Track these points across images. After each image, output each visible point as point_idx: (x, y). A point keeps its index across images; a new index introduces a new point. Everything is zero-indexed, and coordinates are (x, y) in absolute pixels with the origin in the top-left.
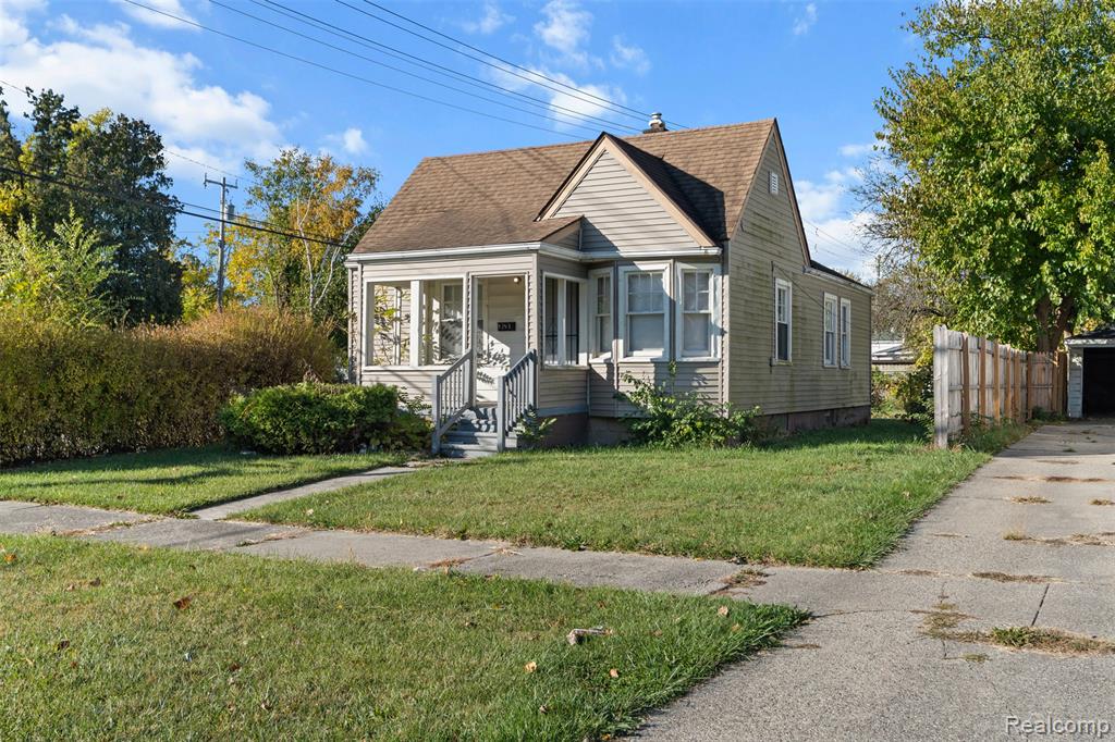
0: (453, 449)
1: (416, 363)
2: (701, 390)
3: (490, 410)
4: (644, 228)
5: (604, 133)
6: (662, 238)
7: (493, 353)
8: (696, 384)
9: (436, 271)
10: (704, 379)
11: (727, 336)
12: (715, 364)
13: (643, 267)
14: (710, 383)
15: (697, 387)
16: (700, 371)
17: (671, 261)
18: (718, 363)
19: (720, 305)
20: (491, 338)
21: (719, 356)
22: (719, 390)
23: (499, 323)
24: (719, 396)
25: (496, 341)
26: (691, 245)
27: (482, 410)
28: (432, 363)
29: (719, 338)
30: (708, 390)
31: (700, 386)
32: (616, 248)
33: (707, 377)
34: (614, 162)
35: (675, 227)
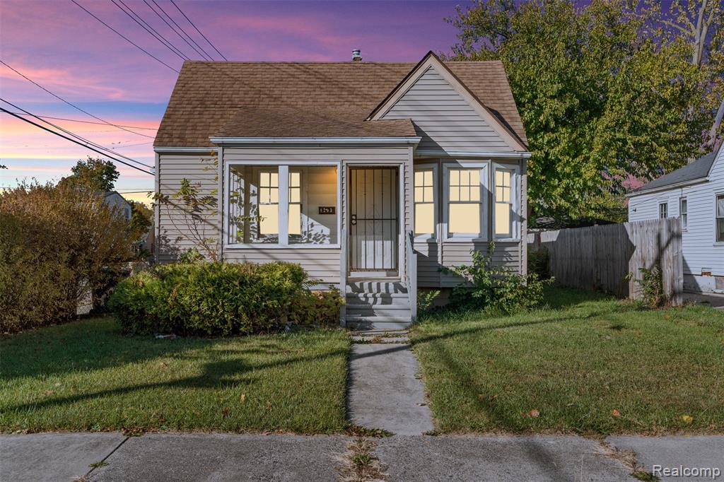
0: (360, 321)
2: (508, 264)
3: (366, 284)
4: (466, 133)
5: (430, 52)
7: (313, 233)
8: (505, 260)
10: (510, 256)
11: (525, 222)
12: (516, 244)
13: (465, 164)
14: (514, 259)
15: (505, 262)
16: (508, 249)
17: (490, 161)
18: (518, 243)
19: (519, 197)
20: (311, 221)
21: (519, 238)
22: (519, 264)
23: (320, 208)
24: (519, 269)
25: (315, 223)
26: (506, 149)
27: (358, 284)
28: (251, 242)
29: (519, 223)
30: (512, 264)
31: (508, 261)
32: (440, 148)
33: (512, 254)
34: (437, 77)
35: (492, 134)
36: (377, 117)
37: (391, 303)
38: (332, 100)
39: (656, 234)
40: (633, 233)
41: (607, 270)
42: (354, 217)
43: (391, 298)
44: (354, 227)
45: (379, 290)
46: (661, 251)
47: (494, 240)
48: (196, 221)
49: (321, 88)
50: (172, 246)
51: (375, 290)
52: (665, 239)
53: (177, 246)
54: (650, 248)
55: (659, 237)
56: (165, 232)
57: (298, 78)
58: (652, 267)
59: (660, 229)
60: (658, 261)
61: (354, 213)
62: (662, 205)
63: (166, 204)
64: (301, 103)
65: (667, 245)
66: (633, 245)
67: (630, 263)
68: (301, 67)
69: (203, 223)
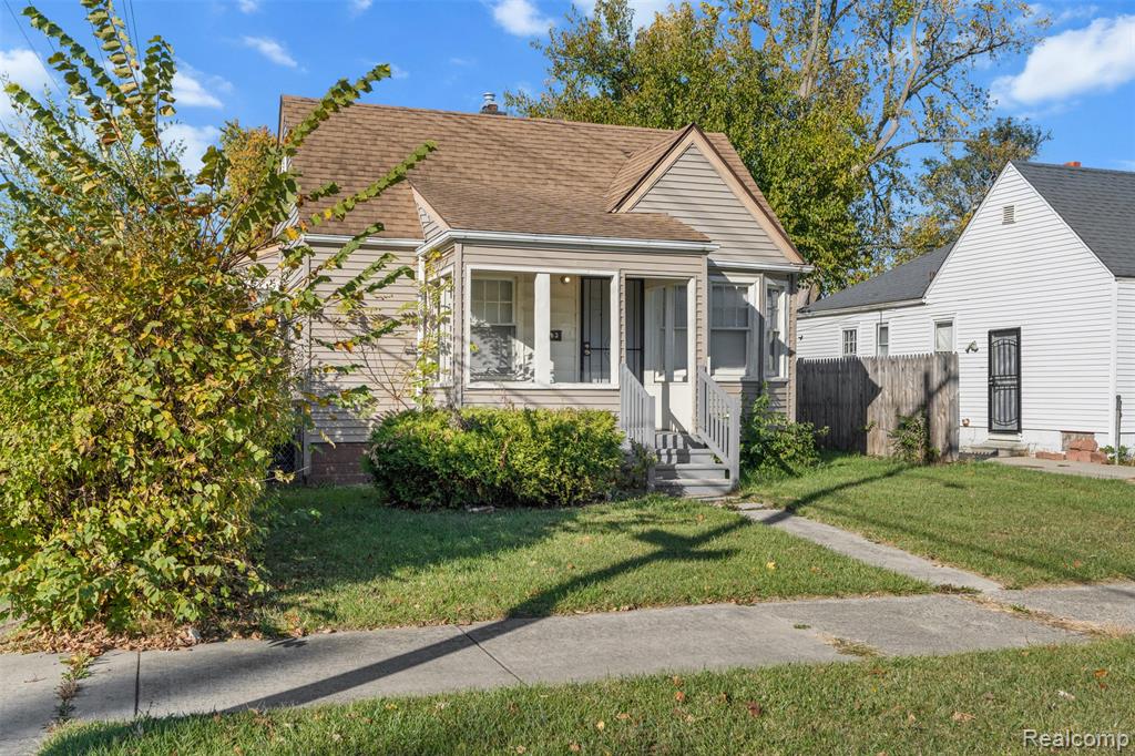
0: (669, 486)
1: (549, 377)
4: (732, 236)
5: (693, 126)
6: (751, 250)
9: (574, 263)
10: (779, 400)
11: (794, 356)
12: (784, 385)
13: (733, 278)
14: (782, 404)
16: (776, 391)
17: (762, 275)
18: (786, 383)
19: (788, 323)
21: (787, 376)
22: (787, 410)
24: (787, 417)
26: (782, 260)
29: (787, 358)
30: (780, 410)
33: (780, 397)
34: (701, 159)
35: (763, 239)
36: (625, 208)
37: (688, 462)
38: (527, 175)
39: (920, 373)
40: (876, 370)
41: (826, 417)
42: (587, 346)
43: (689, 455)
44: (586, 360)
45: (675, 446)
46: (930, 395)
47: (765, 380)
48: (366, 347)
49: (506, 156)
50: (329, 384)
51: (670, 446)
52: (937, 378)
53: (337, 385)
54: (910, 391)
55: (927, 377)
56: (320, 363)
57: (466, 138)
58: (915, 413)
59: (931, 367)
60: (925, 407)
61: (586, 340)
62: (846, 332)
63: (320, 321)
64: (488, 177)
65: (940, 387)
66: (877, 386)
67: (869, 408)
68: (462, 121)
69: (375, 350)
